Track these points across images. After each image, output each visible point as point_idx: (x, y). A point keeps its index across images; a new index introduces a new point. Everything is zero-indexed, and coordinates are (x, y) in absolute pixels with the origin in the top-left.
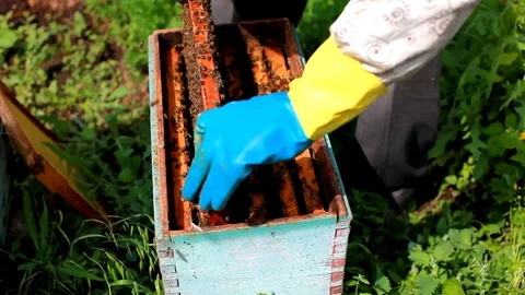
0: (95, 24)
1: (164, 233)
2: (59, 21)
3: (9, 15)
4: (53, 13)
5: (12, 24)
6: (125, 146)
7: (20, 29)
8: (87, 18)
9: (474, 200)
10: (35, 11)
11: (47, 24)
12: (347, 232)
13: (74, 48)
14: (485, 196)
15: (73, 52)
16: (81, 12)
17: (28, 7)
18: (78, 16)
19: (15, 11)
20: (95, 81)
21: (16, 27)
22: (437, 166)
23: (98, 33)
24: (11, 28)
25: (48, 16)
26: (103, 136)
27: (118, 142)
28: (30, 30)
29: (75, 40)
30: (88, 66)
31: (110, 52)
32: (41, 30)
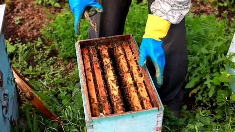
0: (47, 41)
1: (90, 118)
2: (31, 42)
3: (10, 39)
4: (28, 38)
5: (12, 43)
6: (63, 91)
7: (15, 45)
8: (43, 40)
9: (210, 106)
10: (20, 37)
11: (26, 43)
12: (162, 115)
13: (38, 52)
14: (214, 104)
15: (38, 54)
16: (40, 37)
17: (18, 36)
18: (39, 39)
19: (12, 38)
20: (48, 65)
21: (13, 44)
22: (193, 93)
23: (48, 45)
24: (11, 45)
25: (27, 40)
26: (53, 88)
27: (60, 89)
28: (20, 45)
29: (38, 49)
30: (45, 59)
31: (54, 53)
32: (24, 45)
